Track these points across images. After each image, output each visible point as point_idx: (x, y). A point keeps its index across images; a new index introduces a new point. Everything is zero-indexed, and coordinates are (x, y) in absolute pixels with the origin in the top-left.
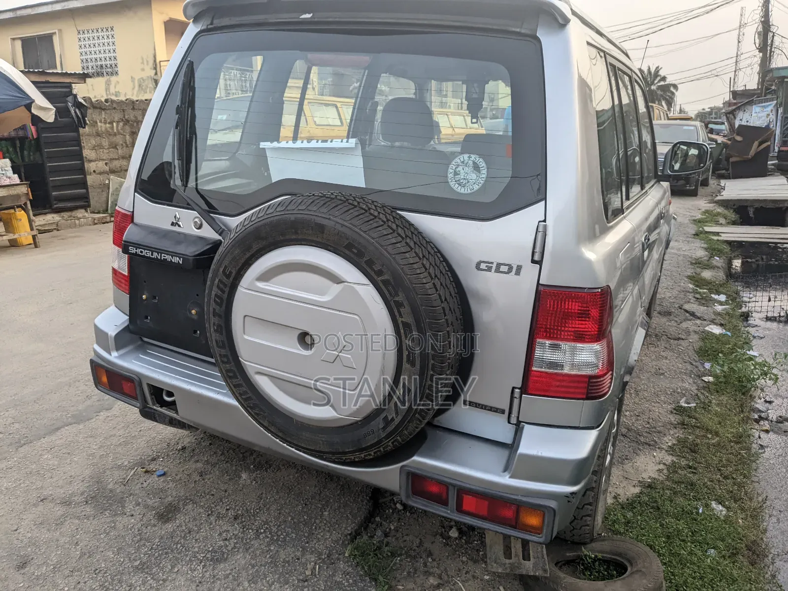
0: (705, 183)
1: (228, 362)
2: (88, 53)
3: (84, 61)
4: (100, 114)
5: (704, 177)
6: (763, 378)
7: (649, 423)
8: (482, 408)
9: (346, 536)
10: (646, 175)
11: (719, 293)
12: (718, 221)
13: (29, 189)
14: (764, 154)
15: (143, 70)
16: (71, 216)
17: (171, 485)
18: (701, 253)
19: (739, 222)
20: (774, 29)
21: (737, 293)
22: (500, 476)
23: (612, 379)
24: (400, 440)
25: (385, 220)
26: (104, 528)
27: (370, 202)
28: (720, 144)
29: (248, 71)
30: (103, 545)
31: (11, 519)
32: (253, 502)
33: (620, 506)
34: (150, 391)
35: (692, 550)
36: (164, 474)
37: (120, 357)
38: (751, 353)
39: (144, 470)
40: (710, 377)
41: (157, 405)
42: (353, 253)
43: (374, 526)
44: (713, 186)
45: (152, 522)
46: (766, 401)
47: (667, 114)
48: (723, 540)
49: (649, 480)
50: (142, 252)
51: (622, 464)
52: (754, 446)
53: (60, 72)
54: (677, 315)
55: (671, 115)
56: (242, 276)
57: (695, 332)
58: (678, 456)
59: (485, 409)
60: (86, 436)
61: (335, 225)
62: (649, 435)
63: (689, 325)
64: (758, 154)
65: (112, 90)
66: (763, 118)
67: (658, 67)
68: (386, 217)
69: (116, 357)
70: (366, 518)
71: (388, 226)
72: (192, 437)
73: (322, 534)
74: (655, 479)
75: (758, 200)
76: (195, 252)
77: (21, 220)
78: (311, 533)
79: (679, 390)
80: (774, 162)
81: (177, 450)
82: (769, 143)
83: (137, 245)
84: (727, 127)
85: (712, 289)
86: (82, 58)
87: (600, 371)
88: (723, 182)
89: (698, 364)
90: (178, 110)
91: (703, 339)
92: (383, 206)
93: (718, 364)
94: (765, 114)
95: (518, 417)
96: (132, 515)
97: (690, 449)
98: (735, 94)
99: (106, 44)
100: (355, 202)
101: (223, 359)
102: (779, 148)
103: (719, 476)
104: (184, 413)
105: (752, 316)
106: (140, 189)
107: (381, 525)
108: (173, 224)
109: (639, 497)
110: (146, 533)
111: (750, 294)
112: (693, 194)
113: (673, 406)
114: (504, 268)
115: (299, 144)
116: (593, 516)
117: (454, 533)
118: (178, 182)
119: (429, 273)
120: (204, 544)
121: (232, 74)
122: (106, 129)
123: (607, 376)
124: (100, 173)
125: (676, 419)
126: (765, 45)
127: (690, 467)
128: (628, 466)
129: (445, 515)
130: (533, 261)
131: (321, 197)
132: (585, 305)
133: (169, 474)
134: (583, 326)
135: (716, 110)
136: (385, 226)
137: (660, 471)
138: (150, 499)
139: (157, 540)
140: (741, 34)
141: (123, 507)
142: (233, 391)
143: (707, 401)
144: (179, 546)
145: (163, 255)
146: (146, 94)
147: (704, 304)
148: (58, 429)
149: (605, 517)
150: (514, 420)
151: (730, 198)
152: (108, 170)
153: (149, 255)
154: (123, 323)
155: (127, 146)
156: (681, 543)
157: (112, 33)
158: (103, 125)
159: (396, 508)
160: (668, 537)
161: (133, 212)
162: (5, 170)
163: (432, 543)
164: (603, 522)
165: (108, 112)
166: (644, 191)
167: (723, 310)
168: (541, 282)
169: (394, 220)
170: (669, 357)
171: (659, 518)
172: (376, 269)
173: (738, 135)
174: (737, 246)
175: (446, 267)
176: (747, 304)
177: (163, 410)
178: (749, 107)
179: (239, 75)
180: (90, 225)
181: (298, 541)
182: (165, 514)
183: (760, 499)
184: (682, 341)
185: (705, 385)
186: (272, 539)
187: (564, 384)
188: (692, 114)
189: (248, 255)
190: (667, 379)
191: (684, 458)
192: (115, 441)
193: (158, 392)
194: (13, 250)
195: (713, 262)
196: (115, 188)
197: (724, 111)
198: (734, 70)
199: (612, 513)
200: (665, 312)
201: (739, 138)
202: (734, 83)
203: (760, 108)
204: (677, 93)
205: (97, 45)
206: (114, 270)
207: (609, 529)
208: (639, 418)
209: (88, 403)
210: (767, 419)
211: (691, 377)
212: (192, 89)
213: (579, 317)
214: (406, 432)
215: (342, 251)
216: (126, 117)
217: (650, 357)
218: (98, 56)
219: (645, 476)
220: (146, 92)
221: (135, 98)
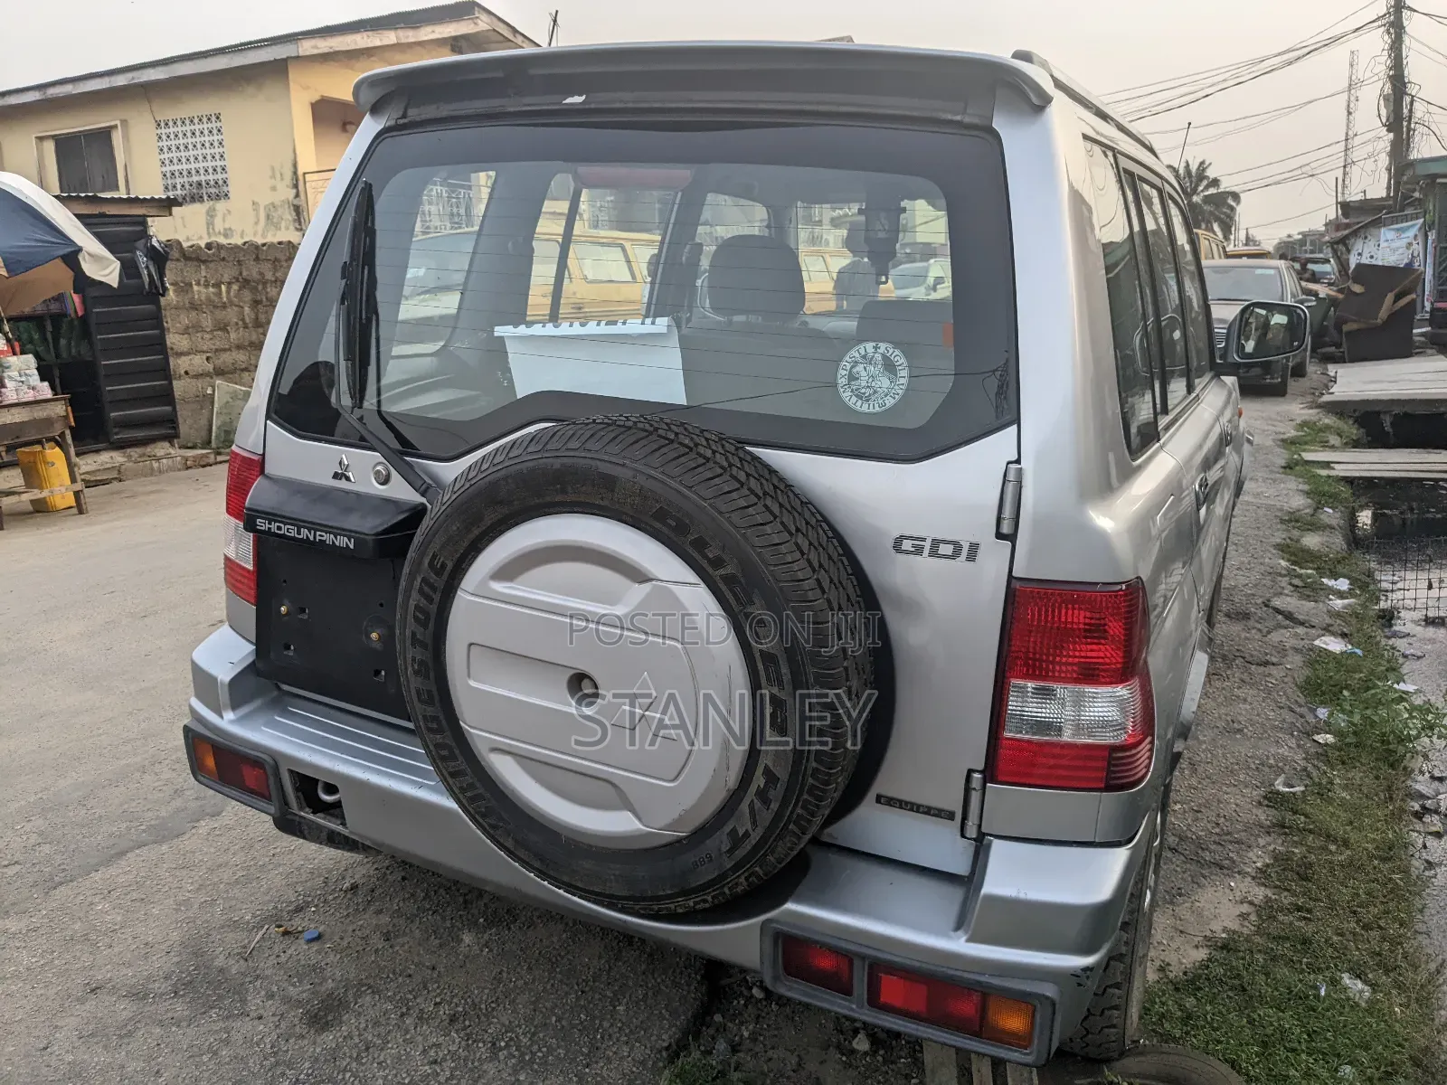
0: (1299, 372)
1: (439, 731)
2: (175, 161)
3: (168, 175)
4: (198, 270)
5: (1298, 360)
6: (1427, 735)
7: (1218, 824)
8: (912, 810)
9: (660, 1052)
10: (1195, 364)
11: (1335, 576)
12: (1327, 442)
13: (69, 408)
14: (1404, 317)
15: (274, 189)
16: (144, 455)
17: (332, 958)
18: (1299, 502)
19: (1365, 441)
20: (1411, 89)
21: (1370, 574)
22: (949, 937)
23: (1151, 750)
24: (761, 873)
25: (725, 464)
26: (207, 1043)
27: (697, 432)
28: (1324, 299)
29: (462, 187)
30: (206, 1075)
31: (36, 1027)
32: (484, 988)
33: (1171, 987)
34: (295, 783)
35: (1309, 1069)
36: (319, 937)
37: (239, 721)
38: (1402, 686)
39: (281, 929)
40: (1328, 736)
41: (307, 809)
42: (669, 526)
43: (712, 1031)
44: (1315, 376)
45: (298, 1029)
46: (1433, 778)
47: (1224, 248)
48: (1367, 1048)
49: (1224, 935)
50: (279, 528)
51: (1172, 903)
52: (1415, 863)
53: (125, 197)
54: (1261, 618)
55: (1230, 248)
56: (464, 571)
57: (1296, 650)
58: (1276, 887)
59: (918, 811)
60: (174, 866)
61: (635, 477)
62: (1220, 848)
63: (1285, 636)
64: (1393, 316)
65: (219, 225)
66: (1401, 251)
67: (1202, 163)
68: (727, 459)
69: (232, 722)
70: (695, 1017)
71: (731, 476)
72: (368, 866)
73: (614, 1050)
74: (1234, 932)
75: (1399, 401)
76: (376, 527)
77: (53, 464)
78: (594, 1048)
79: (1272, 761)
80: (1424, 330)
81: (341, 890)
82: (1414, 296)
83: (271, 516)
84: (1335, 266)
85: (1324, 568)
86: (164, 169)
87: (1130, 735)
88: (1332, 369)
89: (1303, 710)
90: (346, 271)
91: (1311, 664)
92: (722, 439)
93: (1343, 711)
94: (1403, 243)
95: (980, 826)
96: (260, 1018)
97: (1298, 874)
98: (1346, 207)
99: (207, 145)
100: (669, 433)
101: (430, 725)
102: (1432, 304)
103: (1353, 925)
104: (356, 823)
105: (1399, 618)
106: (275, 413)
107: (725, 1030)
108: (336, 476)
109: (1208, 967)
110: (287, 1051)
111: (1394, 575)
112: (1279, 391)
113: (1262, 791)
114: (946, 549)
115: (564, 329)
116: (1123, 1008)
117: (861, 1044)
118: (346, 401)
119: (809, 561)
120: (394, 1072)
121: (434, 193)
122: (208, 299)
123: (1143, 745)
124: (197, 376)
125: (1268, 816)
126: (1399, 120)
127: (1299, 909)
128: (1183, 910)
129: (845, 1012)
130: (999, 535)
131: (608, 425)
132: (1098, 616)
133: (327, 936)
134: (1094, 654)
135: (1312, 238)
136: (726, 477)
137: (1244, 916)
138: (294, 985)
139: (307, 1065)
140: (1352, 98)
141: (244, 1001)
142: (448, 784)
143: (1324, 782)
144: (348, 1075)
145: (318, 533)
146: (279, 232)
147: (1309, 596)
148: (122, 853)
149: (1144, 1007)
150: (972, 832)
151: (1346, 399)
152: (211, 370)
153: (293, 533)
154: (244, 658)
155: (246, 327)
156: (1289, 1054)
157: (219, 124)
158: (203, 290)
159: (752, 996)
160: (1265, 1045)
161: (263, 455)
162: (26, 375)
163: (821, 1063)
164: (1141, 1018)
165: (212, 265)
166: (1194, 395)
167: (1345, 607)
168: (1014, 574)
169: (742, 464)
170: (1249, 700)
171: (1246, 1008)
172: (711, 556)
173: (1355, 281)
174: (1365, 488)
175: (839, 549)
176: (1389, 594)
177: (319, 819)
178: (1374, 231)
179: (445, 195)
180: (179, 470)
181: (570, 1063)
182: (322, 1013)
183: (1433, 966)
184: (1271, 667)
185: (1320, 750)
186: (521, 1060)
187: (1064, 762)
188: (1269, 246)
189: (476, 532)
190: (1249, 739)
191: (1288, 890)
192: (226, 875)
193: (309, 786)
194: (39, 518)
195: (1322, 517)
196: (225, 400)
197: (1327, 238)
198: (1342, 164)
199: (1157, 1000)
200: (1238, 614)
201: (1357, 289)
202: (1344, 186)
203: (1393, 233)
204: (1239, 209)
205: (190, 147)
206: (227, 559)
207: (1153, 1030)
208: (1199, 815)
209: (178, 803)
210: (1436, 812)
211: (1292, 735)
212: (371, 233)
213: (1086, 637)
214: (772, 859)
215: (647, 524)
216: (245, 274)
217: (1214, 699)
218: (193, 166)
219: (1217, 926)
220: (280, 229)
221: (260, 241)
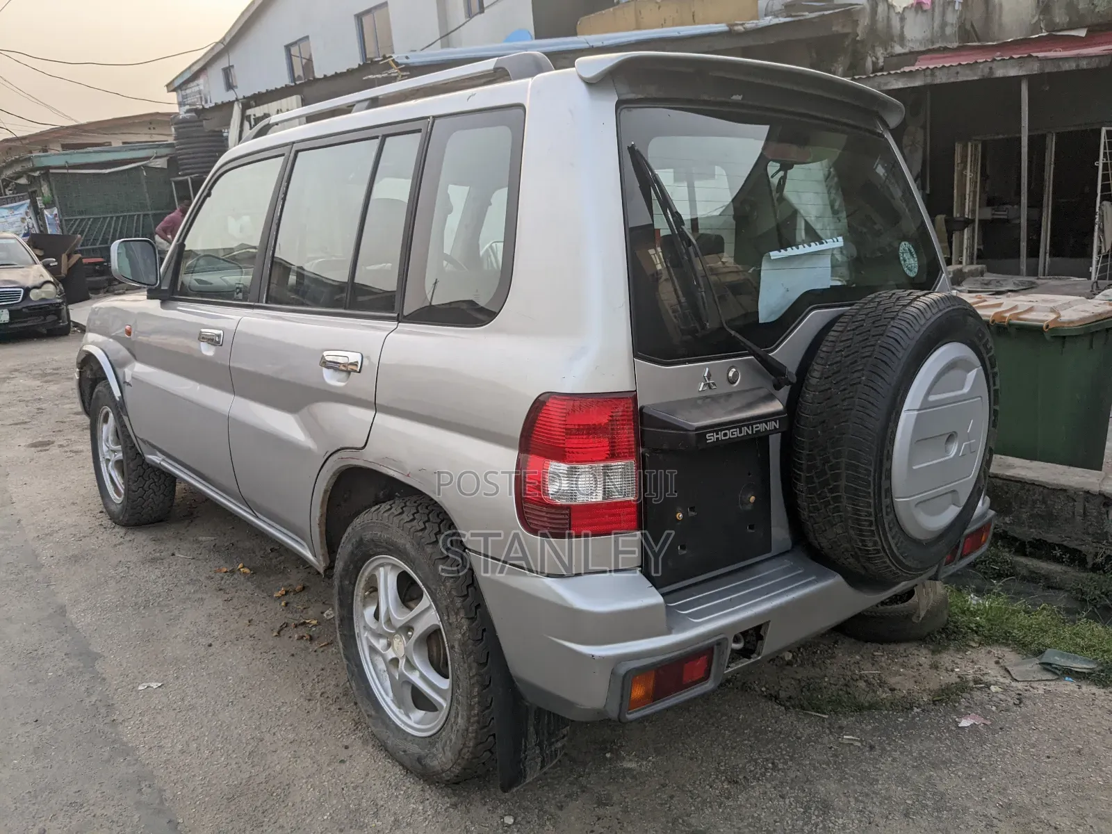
50: (725, 435)
64: (71, 270)
66: (17, 224)
82: (80, 255)
83: (717, 428)
94: (18, 218)
145: (755, 426)
153: (737, 434)
203: (6, 211)
